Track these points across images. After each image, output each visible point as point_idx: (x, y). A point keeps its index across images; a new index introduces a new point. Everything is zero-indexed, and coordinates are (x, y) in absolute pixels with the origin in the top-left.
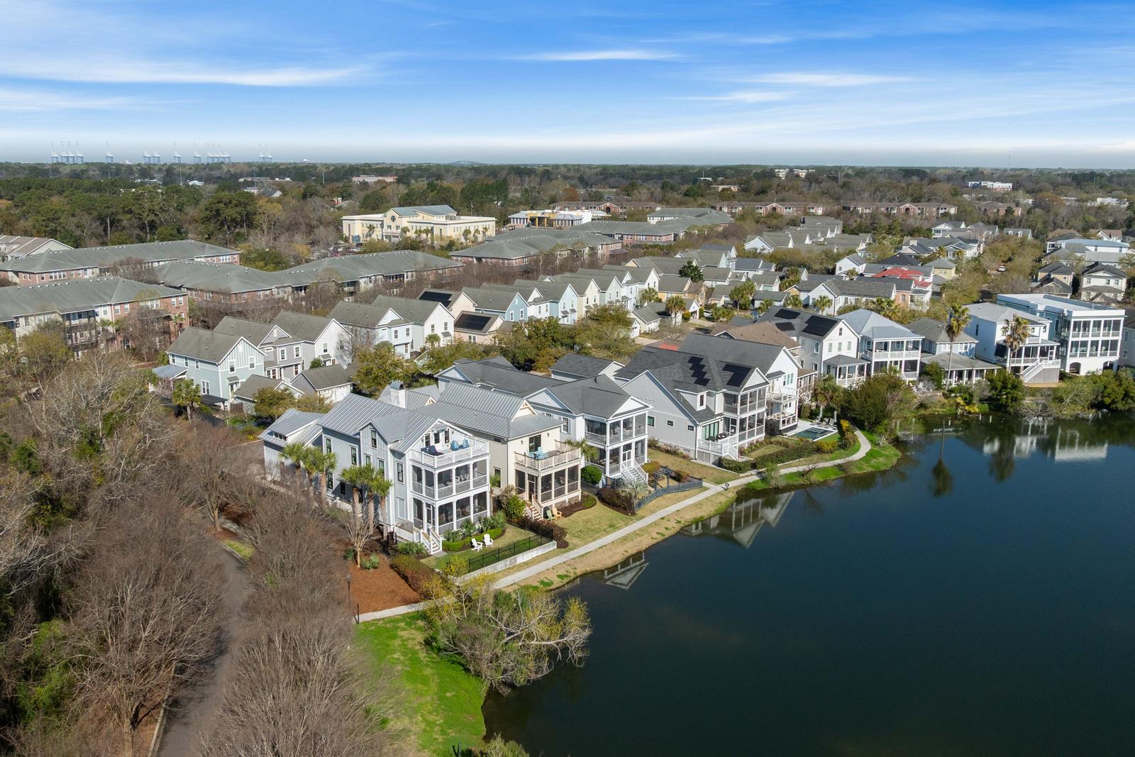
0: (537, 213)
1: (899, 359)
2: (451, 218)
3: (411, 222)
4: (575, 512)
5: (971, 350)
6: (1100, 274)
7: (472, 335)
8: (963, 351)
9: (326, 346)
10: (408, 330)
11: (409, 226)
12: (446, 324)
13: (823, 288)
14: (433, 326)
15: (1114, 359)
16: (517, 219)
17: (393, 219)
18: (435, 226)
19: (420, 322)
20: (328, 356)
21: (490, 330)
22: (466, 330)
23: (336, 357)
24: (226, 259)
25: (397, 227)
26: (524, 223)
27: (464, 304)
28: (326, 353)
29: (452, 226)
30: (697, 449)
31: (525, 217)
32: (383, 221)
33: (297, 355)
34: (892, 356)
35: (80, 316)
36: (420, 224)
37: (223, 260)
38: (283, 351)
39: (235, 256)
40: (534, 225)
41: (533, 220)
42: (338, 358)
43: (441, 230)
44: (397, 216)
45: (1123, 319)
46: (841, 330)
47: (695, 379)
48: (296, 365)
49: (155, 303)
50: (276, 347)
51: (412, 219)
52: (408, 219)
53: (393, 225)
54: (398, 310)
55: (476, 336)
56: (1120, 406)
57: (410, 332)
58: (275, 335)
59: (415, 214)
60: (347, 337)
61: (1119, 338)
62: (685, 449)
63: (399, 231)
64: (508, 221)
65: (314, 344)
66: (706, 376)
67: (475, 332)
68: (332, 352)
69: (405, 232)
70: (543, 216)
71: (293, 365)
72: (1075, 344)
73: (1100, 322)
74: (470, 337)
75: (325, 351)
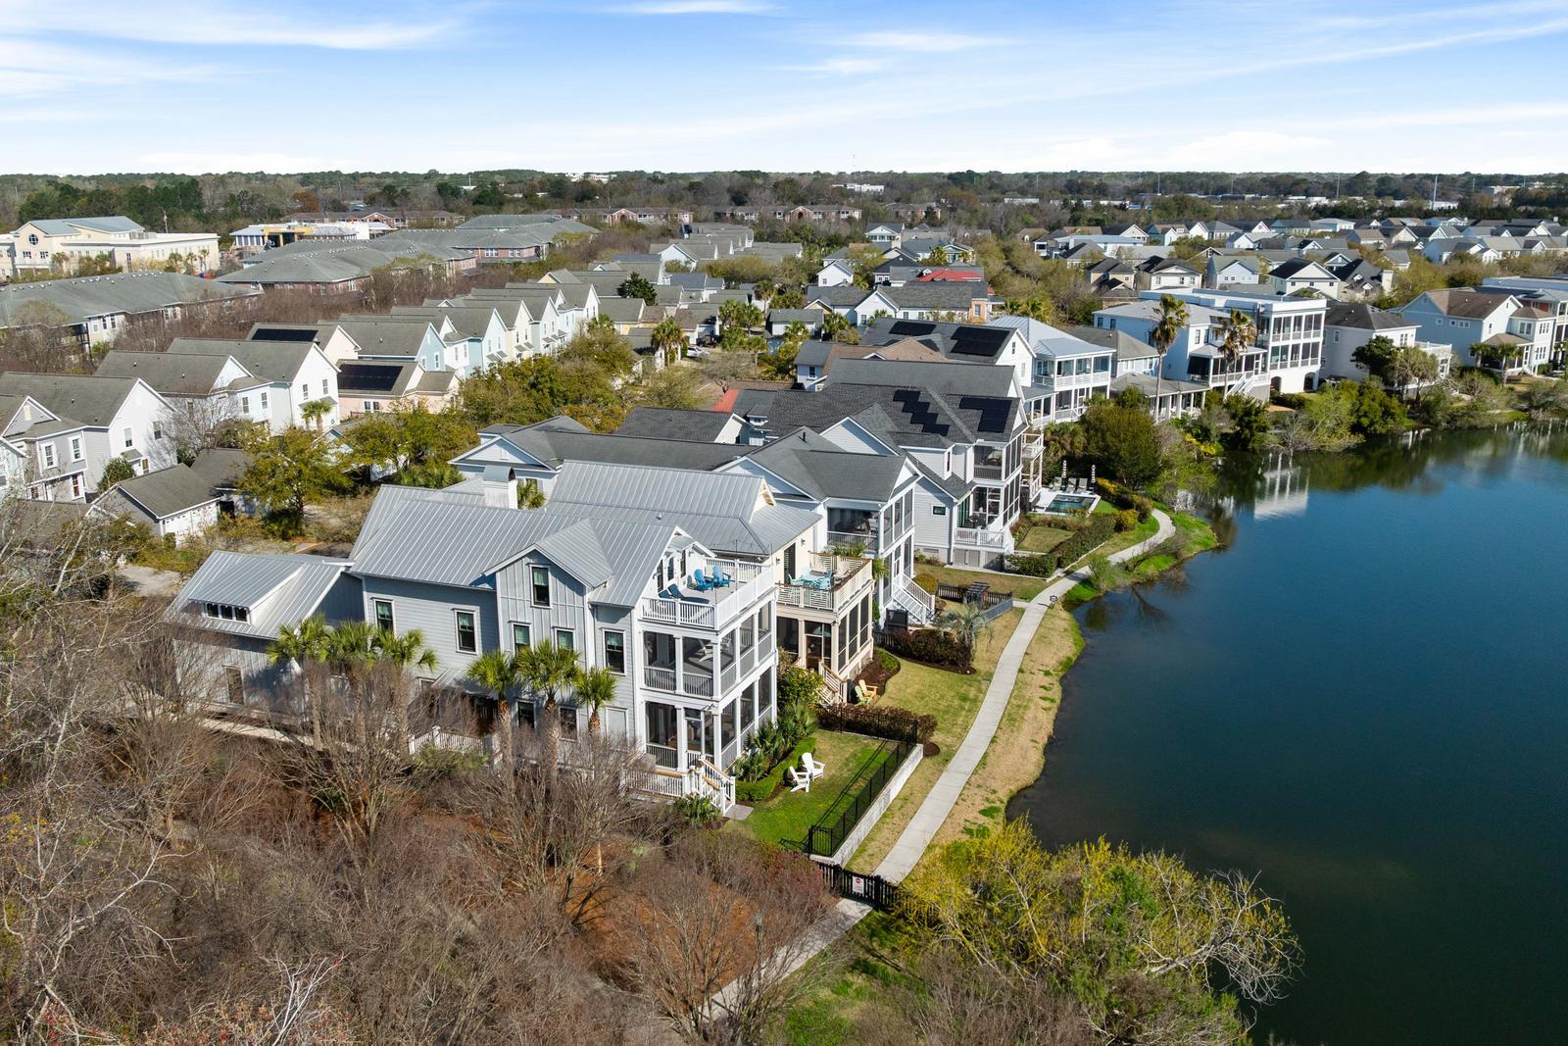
0: (281, 228)
1: (1085, 386)
2: (141, 237)
3: (69, 245)
4: (885, 682)
5: (1157, 369)
6: (1172, 270)
7: (372, 401)
8: (1148, 370)
9: (130, 434)
10: (264, 396)
11: (67, 251)
12: (325, 382)
13: (877, 299)
14: (305, 387)
15: (1315, 368)
16: (246, 237)
17: (33, 240)
18: (117, 249)
19: (284, 380)
20: (135, 453)
21: (407, 389)
22: (357, 392)
23: (150, 454)
25: (43, 254)
26: (258, 243)
27: (342, 347)
28: (130, 448)
29: (148, 248)
30: (953, 546)
31: (261, 233)
32: (13, 245)
33: (76, 456)
34: (1078, 381)
36: (87, 248)
38: (48, 448)
40: (277, 245)
41: (274, 238)
42: (151, 457)
43: (129, 255)
44: (39, 235)
45: (1324, 313)
46: (1014, 344)
47: (920, 427)
48: (75, 476)
50: (33, 442)
51: (68, 240)
52: (61, 239)
53: (35, 250)
54: (245, 361)
55: (380, 401)
56: (1380, 429)
57: (269, 400)
58: (28, 417)
59: (73, 231)
60: (165, 416)
61: (1320, 339)
62: (927, 549)
63: (49, 259)
64: (232, 240)
65: (106, 431)
66: (940, 421)
67: (378, 393)
68: (140, 445)
69: (60, 262)
70: (291, 231)
71: (67, 477)
72: (1275, 351)
73: (1300, 317)
74: (367, 406)
75: (129, 443)
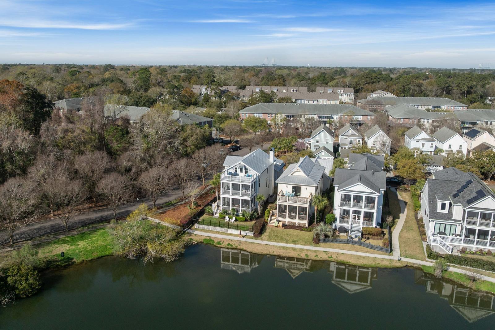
4: (297, 229)
9: (375, 143)
10: (432, 144)
12: (461, 146)
14: (450, 146)
19: (443, 142)
24: (459, 108)
27: (487, 138)
28: (374, 146)
35: (326, 118)
37: (457, 108)
38: (350, 140)
39: (465, 107)
47: (456, 193)
49: (359, 117)
60: (387, 140)
